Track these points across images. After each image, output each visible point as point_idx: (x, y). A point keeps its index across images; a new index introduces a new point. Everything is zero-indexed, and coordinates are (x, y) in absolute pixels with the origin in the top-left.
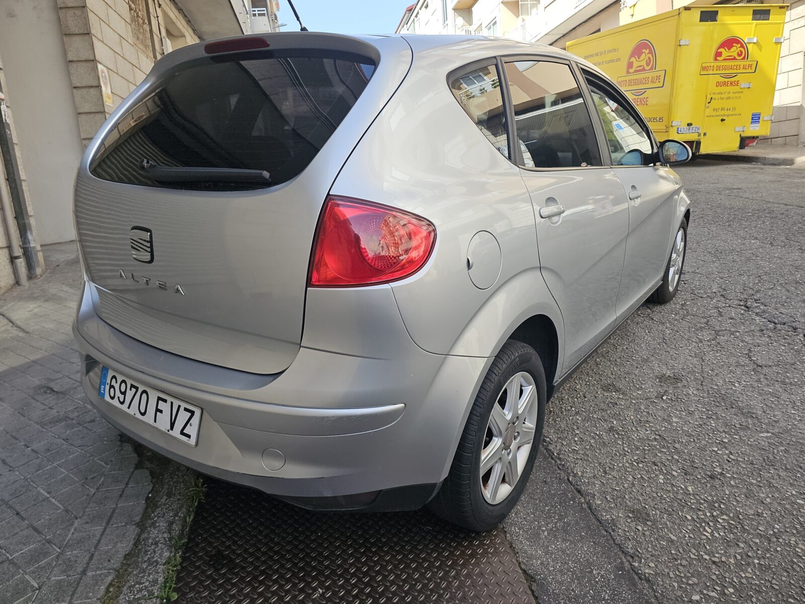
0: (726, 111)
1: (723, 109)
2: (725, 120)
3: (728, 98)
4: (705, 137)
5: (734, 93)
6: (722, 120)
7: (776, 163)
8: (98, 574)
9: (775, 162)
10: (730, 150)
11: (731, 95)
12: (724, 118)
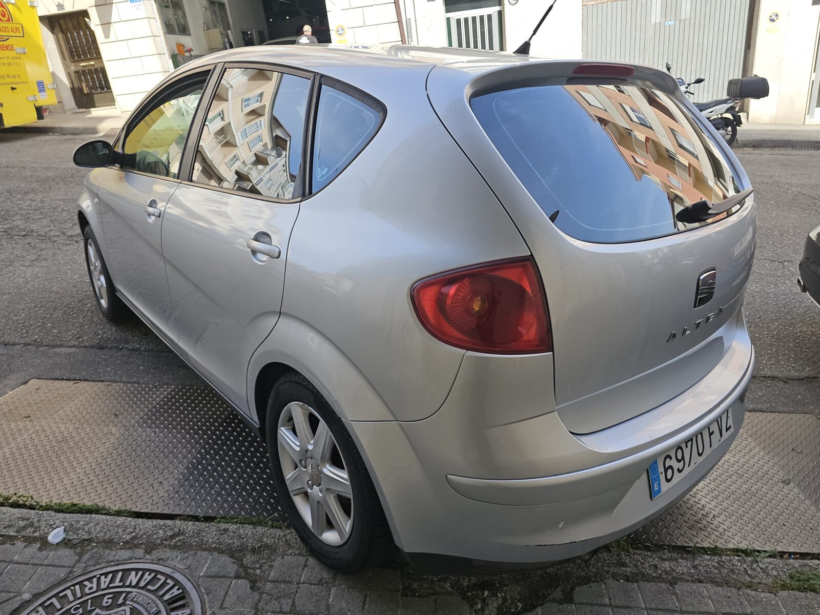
0: (12, 78)
1: (9, 76)
2: (15, 89)
3: (9, 64)
4: (3, 108)
5: (13, 58)
6: (13, 89)
7: (78, 132)
8: (748, 602)
9: (75, 131)
10: (31, 122)
11: (11, 61)
12: (14, 86)
